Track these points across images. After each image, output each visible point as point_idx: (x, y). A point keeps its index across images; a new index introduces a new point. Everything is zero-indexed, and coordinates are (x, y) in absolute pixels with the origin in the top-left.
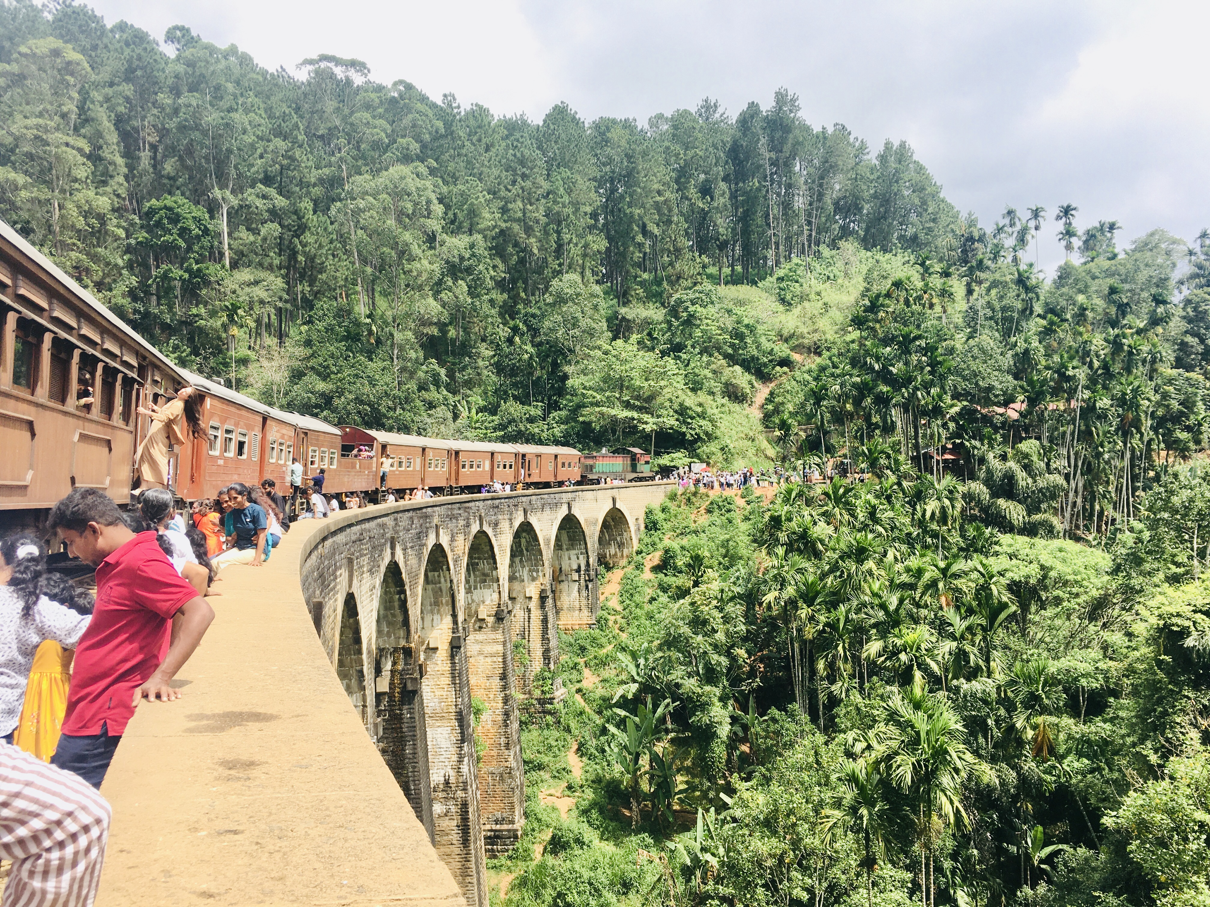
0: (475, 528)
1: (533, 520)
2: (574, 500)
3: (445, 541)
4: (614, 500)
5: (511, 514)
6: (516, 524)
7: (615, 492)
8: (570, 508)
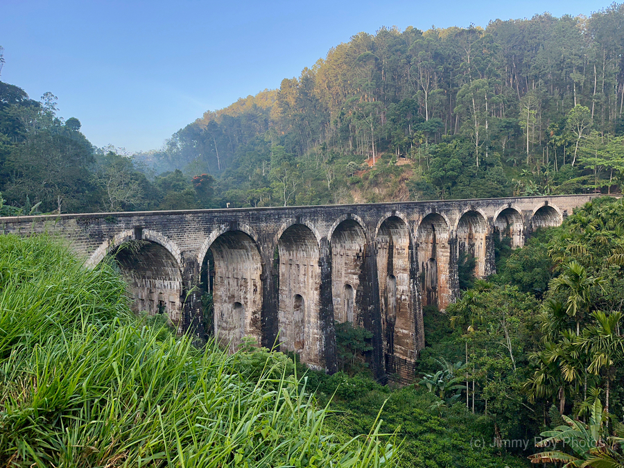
0: (428, 212)
1: (480, 210)
2: (514, 202)
3: (401, 215)
4: (547, 202)
5: (461, 207)
6: (465, 211)
7: (547, 199)
8: (510, 206)
